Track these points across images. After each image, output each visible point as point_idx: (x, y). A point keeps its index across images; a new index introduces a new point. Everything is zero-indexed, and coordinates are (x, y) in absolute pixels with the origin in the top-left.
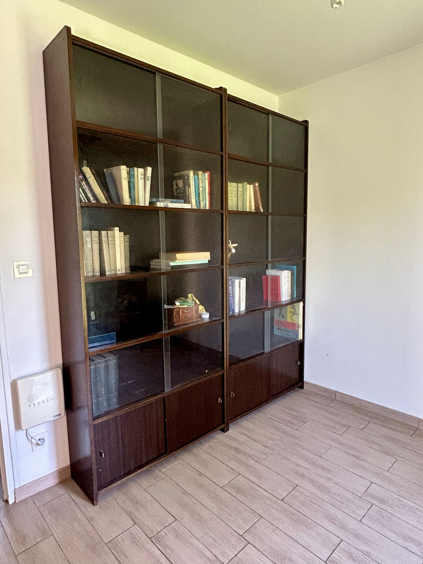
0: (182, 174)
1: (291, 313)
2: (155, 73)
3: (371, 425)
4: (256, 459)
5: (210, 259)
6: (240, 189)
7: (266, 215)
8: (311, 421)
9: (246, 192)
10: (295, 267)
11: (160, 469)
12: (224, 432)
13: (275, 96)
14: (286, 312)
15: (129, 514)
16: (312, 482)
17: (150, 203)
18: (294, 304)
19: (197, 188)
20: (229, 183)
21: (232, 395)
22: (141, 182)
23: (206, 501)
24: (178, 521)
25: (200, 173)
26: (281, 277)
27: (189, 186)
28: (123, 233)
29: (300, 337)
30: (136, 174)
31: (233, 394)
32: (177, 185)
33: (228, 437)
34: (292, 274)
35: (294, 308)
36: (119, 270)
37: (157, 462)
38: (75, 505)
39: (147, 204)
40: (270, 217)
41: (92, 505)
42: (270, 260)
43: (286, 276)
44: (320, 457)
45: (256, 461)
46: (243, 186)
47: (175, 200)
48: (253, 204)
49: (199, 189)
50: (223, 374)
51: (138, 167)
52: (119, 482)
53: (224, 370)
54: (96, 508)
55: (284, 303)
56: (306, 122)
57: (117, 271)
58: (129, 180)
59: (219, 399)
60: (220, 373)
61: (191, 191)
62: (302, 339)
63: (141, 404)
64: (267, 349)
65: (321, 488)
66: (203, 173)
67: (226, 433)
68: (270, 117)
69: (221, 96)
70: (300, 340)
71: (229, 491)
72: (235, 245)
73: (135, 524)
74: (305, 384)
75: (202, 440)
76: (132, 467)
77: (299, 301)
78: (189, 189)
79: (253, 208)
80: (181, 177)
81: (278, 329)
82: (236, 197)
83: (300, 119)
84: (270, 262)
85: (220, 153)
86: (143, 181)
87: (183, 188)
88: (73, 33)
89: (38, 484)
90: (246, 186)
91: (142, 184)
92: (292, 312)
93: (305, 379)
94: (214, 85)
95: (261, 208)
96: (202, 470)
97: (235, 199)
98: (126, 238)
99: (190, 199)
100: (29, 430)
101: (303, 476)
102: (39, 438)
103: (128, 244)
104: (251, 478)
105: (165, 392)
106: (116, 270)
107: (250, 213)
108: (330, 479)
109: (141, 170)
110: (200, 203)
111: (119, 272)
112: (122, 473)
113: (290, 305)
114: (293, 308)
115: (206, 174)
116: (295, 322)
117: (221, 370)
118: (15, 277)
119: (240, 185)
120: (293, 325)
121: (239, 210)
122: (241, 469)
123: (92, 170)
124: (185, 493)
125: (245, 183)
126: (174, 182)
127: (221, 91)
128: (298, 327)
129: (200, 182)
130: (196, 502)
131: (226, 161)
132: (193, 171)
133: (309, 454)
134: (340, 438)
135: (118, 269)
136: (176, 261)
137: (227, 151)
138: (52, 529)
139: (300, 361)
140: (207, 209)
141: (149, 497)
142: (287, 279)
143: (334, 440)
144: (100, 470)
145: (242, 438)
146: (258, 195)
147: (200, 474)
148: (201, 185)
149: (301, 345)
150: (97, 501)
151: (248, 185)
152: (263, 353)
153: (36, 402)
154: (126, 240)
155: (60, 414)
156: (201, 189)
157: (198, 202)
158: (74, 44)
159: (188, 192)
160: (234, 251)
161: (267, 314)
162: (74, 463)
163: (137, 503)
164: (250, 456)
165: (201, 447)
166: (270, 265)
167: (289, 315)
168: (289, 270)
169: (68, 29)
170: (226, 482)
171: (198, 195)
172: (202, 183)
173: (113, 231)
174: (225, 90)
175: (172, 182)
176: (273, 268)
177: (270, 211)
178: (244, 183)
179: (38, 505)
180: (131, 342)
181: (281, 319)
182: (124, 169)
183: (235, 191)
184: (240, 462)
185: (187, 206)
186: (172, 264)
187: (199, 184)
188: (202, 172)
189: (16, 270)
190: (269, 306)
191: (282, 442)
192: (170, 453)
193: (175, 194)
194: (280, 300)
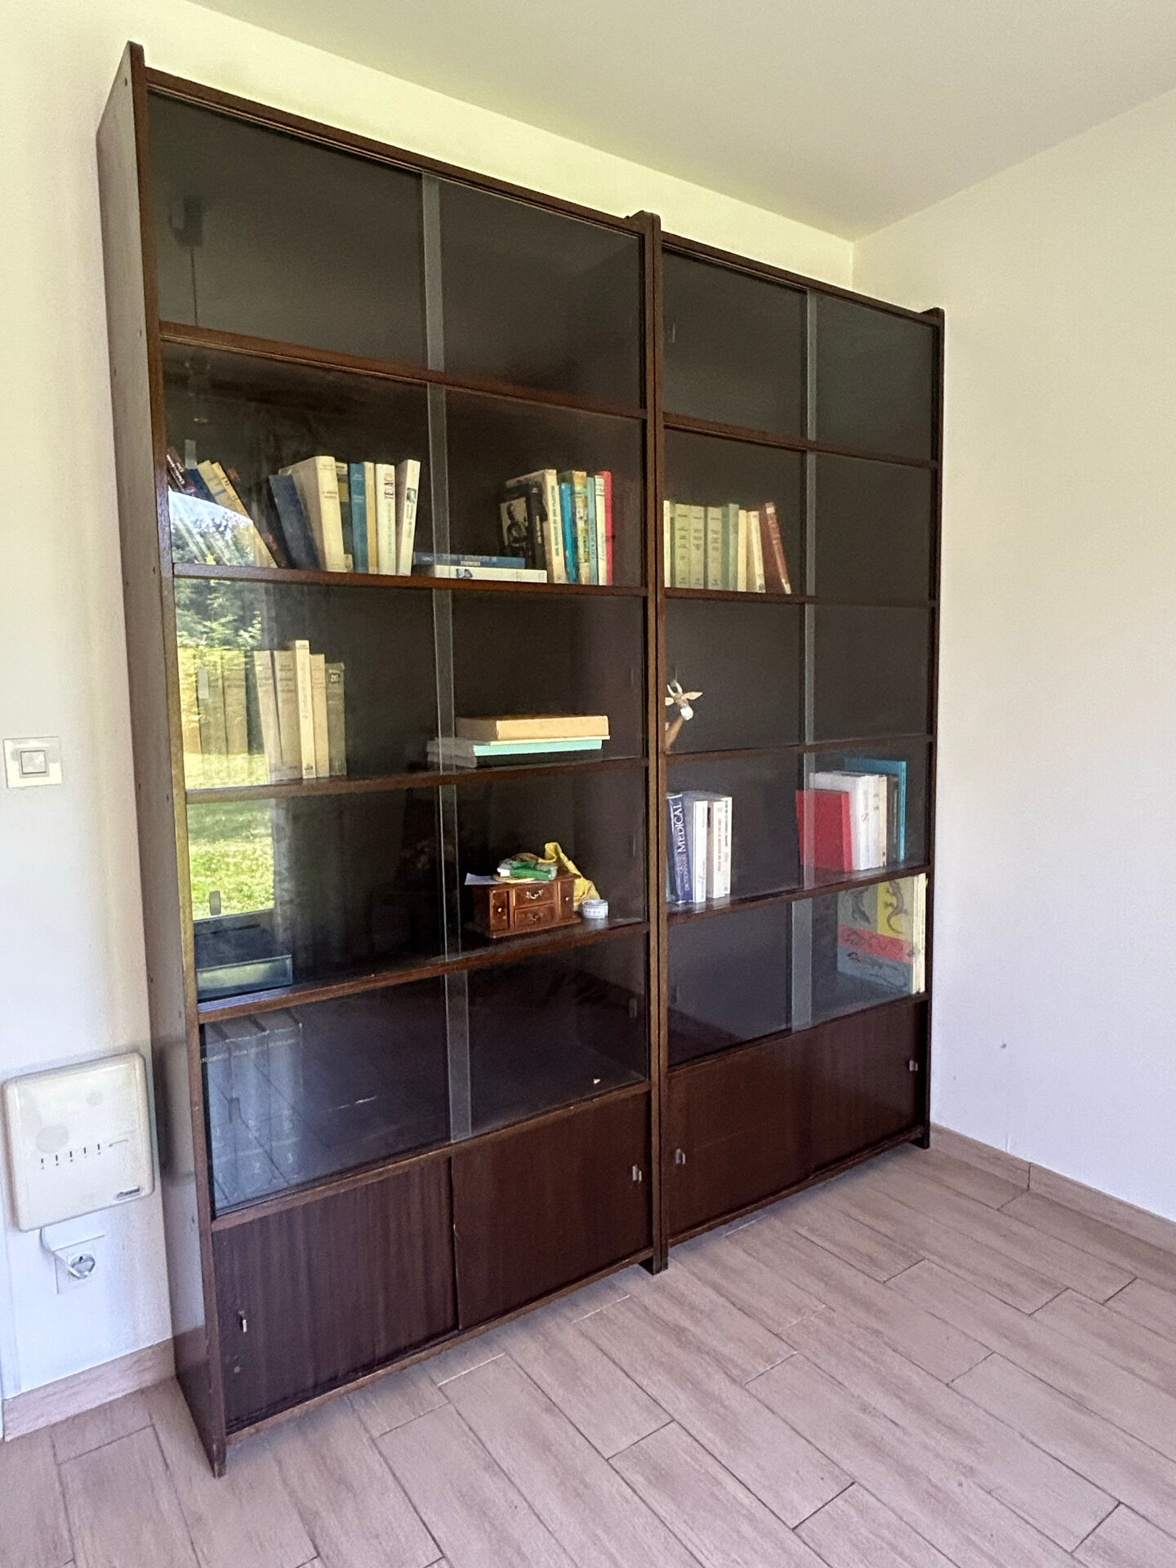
0: (526, 479)
1: (890, 910)
2: (419, 176)
3: (1138, 1290)
4: (735, 1372)
5: (608, 738)
6: (714, 525)
7: (798, 600)
8: (936, 1259)
9: (737, 532)
10: (904, 764)
11: (434, 1378)
12: (653, 1274)
13: (846, 242)
14: (876, 904)
15: (308, 1518)
16: (907, 1473)
17: (414, 568)
18: (897, 881)
19: (570, 523)
20: (666, 504)
21: (677, 1157)
22: (386, 506)
23: (551, 1502)
24: (448, 1562)
25: (579, 476)
26: (852, 799)
27: (544, 517)
28: (323, 656)
29: (918, 985)
30: (369, 482)
31: (680, 1157)
32: (510, 514)
33: (660, 1288)
34: (893, 788)
35: (897, 893)
36: (309, 768)
37: (423, 1354)
38: (161, 1467)
39: (405, 570)
40: (809, 609)
41: (209, 1475)
42: (809, 741)
43: (872, 791)
44: (947, 1385)
45: (733, 1381)
46: (725, 516)
47: (495, 559)
48: (759, 569)
49: (574, 524)
50: (649, 1093)
51: (375, 463)
52: (296, 1410)
53: (650, 1077)
54: (219, 1484)
55: (861, 876)
56: (936, 314)
57: (304, 772)
58: (347, 500)
59: (634, 1168)
60: (639, 1089)
61: (549, 529)
62: (923, 989)
63: (370, 1178)
64: (802, 1017)
65: (936, 1499)
66: (588, 476)
67: (658, 1275)
68: (811, 302)
69: (642, 238)
70: (918, 993)
71: (626, 1475)
73: (319, 1555)
74: (932, 1135)
75: (579, 1293)
76: (342, 1367)
77: (912, 871)
78: (545, 525)
79: (759, 582)
80: (523, 491)
81: (849, 955)
82: (702, 548)
83: (918, 307)
84: (811, 749)
85: (638, 413)
86: (393, 502)
87: (527, 523)
88: (149, 62)
89: (75, 1389)
90: (737, 515)
91: (389, 511)
92: (891, 905)
93: (935, 1117)
94: (623, 210)
95: (783, 581)
96: (557, 1394)
97: (696, 555)
98: (335, 671)
99: (547, 557)
100: (47, 1230)
101: (876, 1447)
102: (79, 1255)
103: (339, 690)
104: (708, 1436)
105: (453, 1141)
106: (298, 767)
107: (749, 597)
108: (971, 1471)
109: (386, 471)
110: (577, 568)
111: (307, 774)
112: (310, 1382)
113: (886, 884)
114: (894, 894)
115: (600, 481)
116: (901, 937)
117: (643, 1078)
118: (10, 786)
119: (714, 512)
120: (896, 947)
121: (710, 587)
122: (680, 1402)
123: (229, 471)
124: (493, 1466)
125: (733, 507)
126: (504, 506)
127: (646, 223)
128: (911, 954)
129: (579, 503)
130: (517, 1499)
131: (658, 439)
132: (555, 471)
133: (908, 1372)
134: (1025, 1324)
135: (304, 765)
136: (492, 743)
137: (664, 404)
138: (78, 1543)
139: (915, 1061)
140: (602, 582)
141: (379, 1468)
142: (872, 803)
143: (1004, 1332)
144: (237, 1369)
145: (704, 1296)
146: (774, 542)
147: (552, 1407)
148: (580, 512)
149: (922, 1008)
150: (223, 1463)
151: (742, 513)
152: (789, 1030)
153: (63, 1152)
154: (334, 678)
155: (138, 1190)
156: (580, 524)
157: (573, 564)
158: (151, 93)
159: (542, 536)
160: (687, 713)
161: (802, 912)
162: (178, 1336)
163: (340, 1482)
164: (720, 1361)
165: (570, 1314)
166: (808, 759)
167: (882, 914)
168: (881, 774)
169: (135, 52)
170: (624, 1443)
171: (571, 544)
172: (586, 506)
173: (289, 653)
174: (654, 220)
175: (499, 509)
176: (823, 766)
177: (811, 589)
178: (727, 506)
179: (62, 1457)
180: (335, 987)
181: (860, 926)
182: (326, 470)
183: (696, 531)
184: (684, 1379)
185: (536, 576)
186: (480, 751)
187: (574, 507)
188: (585, 474)
189: (13, 767)
190: (808, 884)
191: (830, 1322)
192: (467, 1328)
193: (507, 543)
194: (850, 863)
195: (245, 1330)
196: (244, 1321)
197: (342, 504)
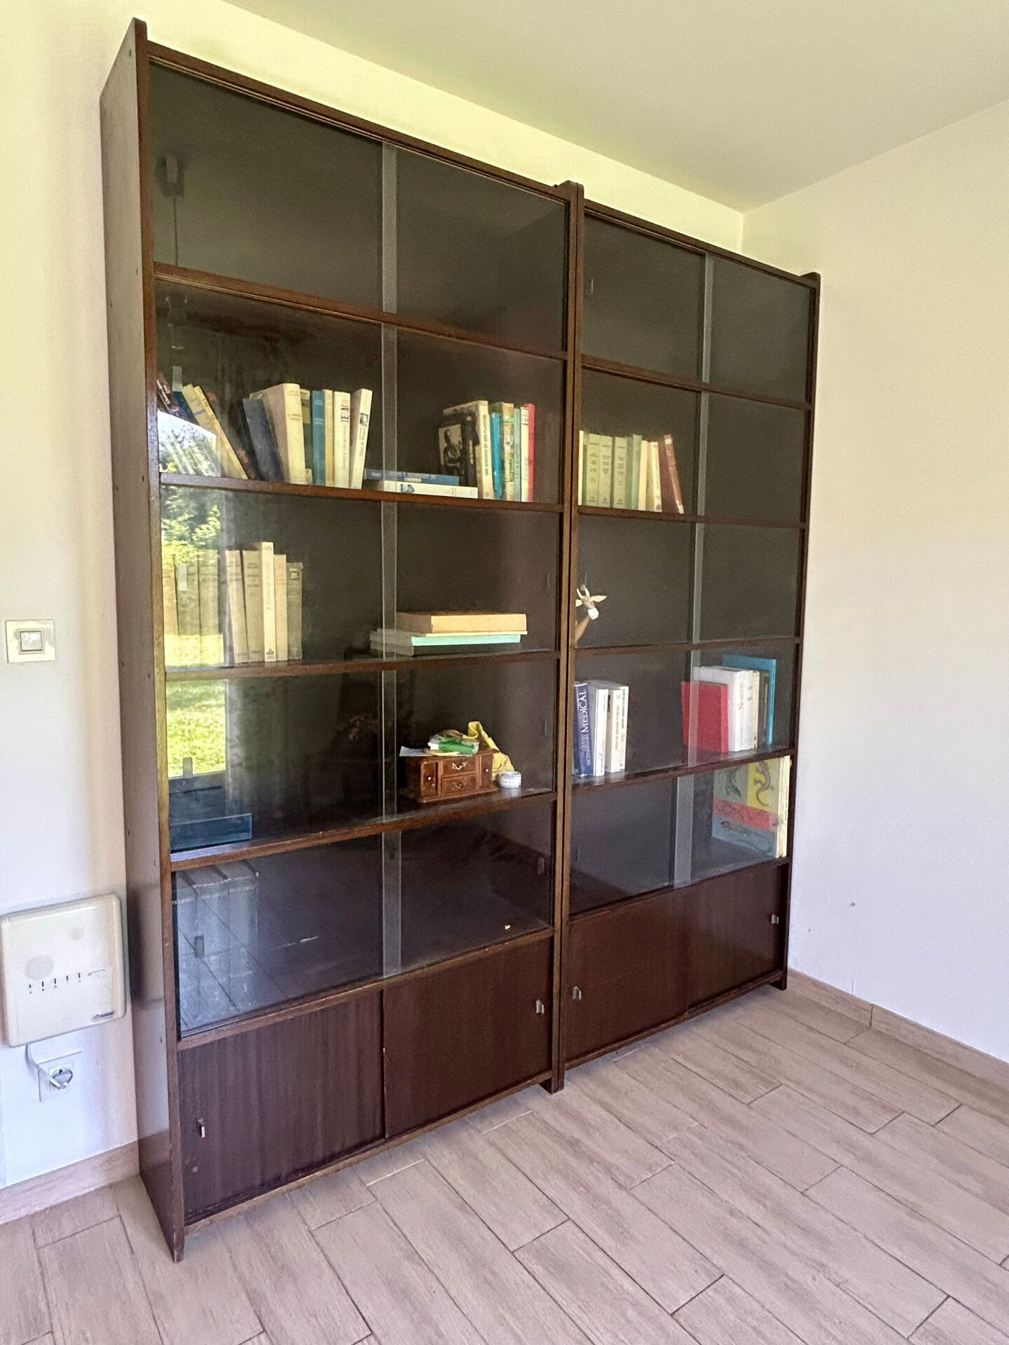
0: (462, 408)
1: (759, 785)
2: (380, 144)
3: (965, 1115)
4: (621, 1179)
5: (526, 633)
6: (621, 452)
7: (690, 519)
8: (792, 1085)
9: (639, 460)
10: (774, 662)
11: (364, 1179)
12: (550, 1092)
13: (738, 213)
14: (746, 783)
15: (254, 1299)
16: (767, 1267)
17: (364, 482)
18: (766, 761)
19: (498, 447)
20: (581, 433)
21: (575, 993)
22: (342, 429)
23: (464, 1288)
24: (376, 1338)
25: (507, 407)
26: (730, 690)
27: (476, 442)
28: (284, 557)
29: (781, 850)
30: (328, 407)
31: (577, 994)
32: (447, 437)
33: (558, 1105)
34: (764, 682)
35: (765, 771)
36: (271, 652)
37: (354, 1159)
38: (128, 1251)
39: (357, 484)
40: (699, 527)
41: (168, 1260)
42: (696, 640)
43: (747, 684)
44: (802, 1193)
45: (621, 1186)
46: (630, 445)
47: (433, 476)
48: (657, 492)
49: (502, 448)
50: (552, 938)
51: (334, 390)
52: (245, 1206)
53: (553, 925)
54: (177, 1267)
55: (736, 757)
56: (814, 277)
57: (266, 656)
58: (309, 422)
59: (538, 1003)
60: (543, 935)
61: (480, 453)
62: (785, 855)
63: (313, 1006)
64: (682, 877)
65: (791, 1290)
66: (515, 407)
67: (555, 1095)
68: (709, 263)
69: (568, 204)
70: (781, 857)
71: (529, 1265)
72: (600, 598)
73: (264, 1331)
74: (789, 978)
75: (487, 1107)
76: (285, 1171)
77: (779, 754)
78: (477, 448)
79: (657, 502)
80: (459, 418)
81: (723, 823)
82: (610, 472)
83: (798, 271)
84: (697, 647)
85: (560, 354)
86: (348, 425)
87: (461, 447)
88: (152, 37)
89: (53, 1184)
90: (639, 444)
91: (345, 432)
92: (760, 781)
93: (791, 964)
94: (552, 179)
95: (677, 502)
96: (469, 1193)
97: (605, 479)
98: (294, 570)
99: (478, 476)
100: (32, 1047)
101: (742, 1245)
102: (59, 1068)
103: (297, 586)
104: (601, 1235)
105: (385, 977)
106: (261, 652)
107: (648, 515)
108: (822, 1266)
109: (343, 398)
110: (503, 487)
111: (269, 658)
112: (257, 1182)
113: (757, 764)
114: (763, 773)
115: (525, 413)
116: (766, 809)
117: (546, 925)
118: (11, 661)
119: (621, 442)
120: (763, 818)
121: (616, 506)
122: (575, 1204)
123: (209, 394)
124: (414, 1256)
125: (636, 438)
126: (441, 431)
127: (571, 192)
128: (776, 824)
129: (507, 430)
130: (435, 1285)
131: (576, 378)
132: (487, 402)
133: (768, 1180)
134: (866, 1142)
135: (266, 650)
136: (428, 635)
137: (582, 348)
138: (55, 1317)
139: (777, 915)
140: (523, 500)
141: (316, 1256)
142: (747, 694)
143: (850, 1147)
144: (195, 1169)
145: (594, 1113)
146: (671, 469)
147: (465, 1206)
148: (507, 438)
149: (784, 870)
150: (181, 1251)
151: (644, 443)
152: (671, 887)
153: (48, 980)
154: (294, 575)
155: (112, 1013)
156: (507, 449)
157: (500, 484)
158: (152, 63)
159: (474, 458)
160: (594, 613)
161: (686, 787)
162: (143, 1139)
163: (282, 1270)
164: (608, 1169)
165: (479, 1127)
166: (696, 654)
167: (752, 790)
168: (754, 669)
169: (139, 28)
170: (527, 1238)
171: (499, 466)
172: (512, 433)
173: (256, 553)
174: (579, 190)
175: (438, 432)
176: (706, 662)
177: (701, 511)
178: (632, 437)
179: (41, 1241)
180: (288, 842)
181: (733, 798)
182: (291, 396)
183: (605, 457)
184: (578, 1184)
185: (469, 492)
186: (417, 641)
187: (502, 434)
188: (512, 405)
189: (13, 644)
190: (692, 763)
191: (701, 1137)
192: (391, 1138)
193: (442, 462)
194: (727, 746)
195: (203, 1136)
196: (203, 1129)
197: (304, 425)
